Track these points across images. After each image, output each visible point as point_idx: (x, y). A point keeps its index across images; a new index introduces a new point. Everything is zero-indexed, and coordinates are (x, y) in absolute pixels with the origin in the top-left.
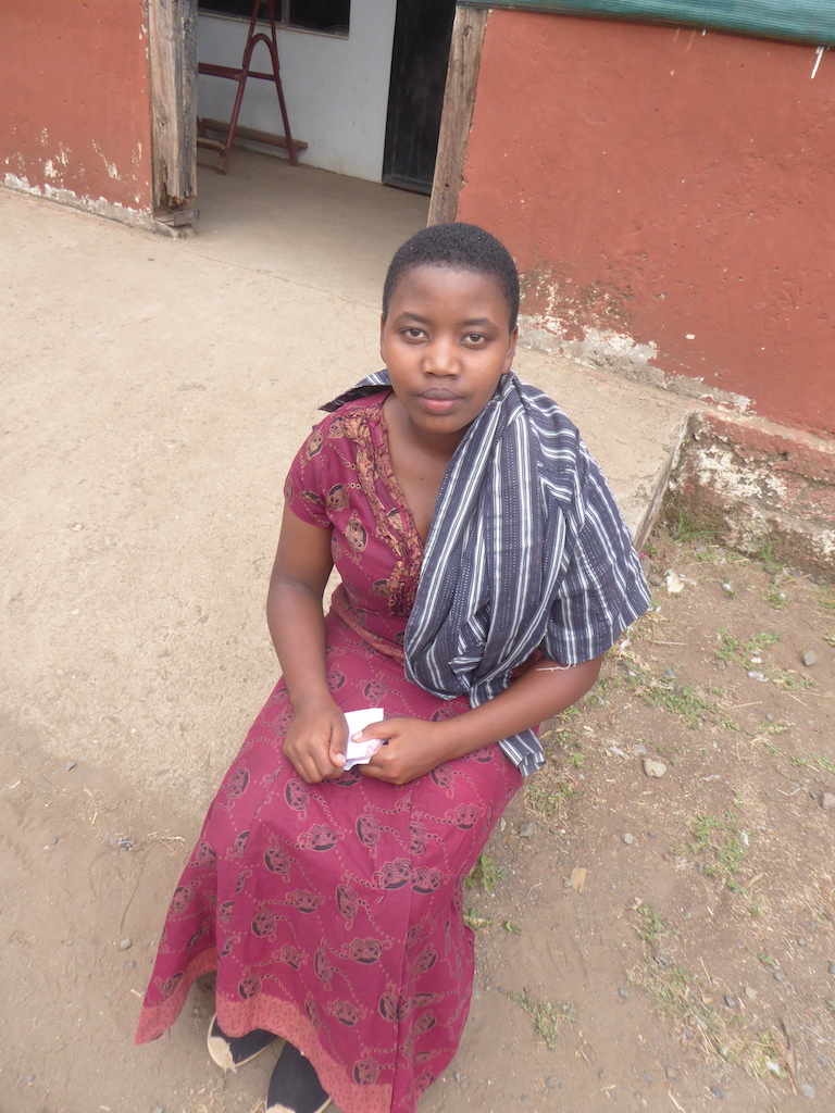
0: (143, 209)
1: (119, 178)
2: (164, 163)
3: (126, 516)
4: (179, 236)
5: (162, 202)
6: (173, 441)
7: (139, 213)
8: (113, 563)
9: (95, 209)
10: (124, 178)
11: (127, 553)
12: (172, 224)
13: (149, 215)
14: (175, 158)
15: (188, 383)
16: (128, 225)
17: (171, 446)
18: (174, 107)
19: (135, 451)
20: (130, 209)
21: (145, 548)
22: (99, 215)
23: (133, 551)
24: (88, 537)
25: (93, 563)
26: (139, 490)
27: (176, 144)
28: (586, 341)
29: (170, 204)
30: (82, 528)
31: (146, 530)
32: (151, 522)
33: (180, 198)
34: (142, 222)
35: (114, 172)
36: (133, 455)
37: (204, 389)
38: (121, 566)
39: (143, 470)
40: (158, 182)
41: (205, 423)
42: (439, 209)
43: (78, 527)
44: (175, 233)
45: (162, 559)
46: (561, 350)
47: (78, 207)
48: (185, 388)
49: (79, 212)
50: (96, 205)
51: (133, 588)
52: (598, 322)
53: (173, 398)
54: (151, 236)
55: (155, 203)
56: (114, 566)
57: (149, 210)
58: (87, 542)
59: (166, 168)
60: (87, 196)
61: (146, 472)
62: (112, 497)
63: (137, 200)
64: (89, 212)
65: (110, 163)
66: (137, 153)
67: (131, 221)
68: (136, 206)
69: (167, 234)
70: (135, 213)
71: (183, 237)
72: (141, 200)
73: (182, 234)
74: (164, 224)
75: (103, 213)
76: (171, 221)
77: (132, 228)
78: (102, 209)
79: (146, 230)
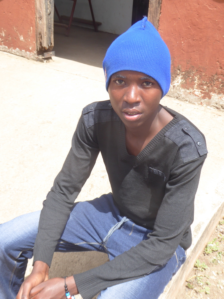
0: (33, 52)
1: (24, 41)
2: (41, 34)
4: (46, 62)
5: (40, 49)
7: (31, 53)
10: (26, 41)
12: (43, 57)
13: (35, 54)
14: (45, 32)
18: (44, 13)
20: (28, 52)
27: (45, 27)
28: (212, 99)
29: (44, 50)
33: (47, 47)
34: (32, 57)
35: (22, 38)
40: (38, 42)
46: (201, 103)
47: (9, 52)
48: (44, 123)
49: (9, 54)
50: (15, 51)
52: (217, 91)
53: (39, 127)
54: (35, 62)
55: (37, 50)
59: (41, 36)
60: (12, 48)
63: (30, 49)
64: (13, 54)
65: (20, 35)
66: (31, 31)
67: (28, 57)
68: (30, 51)
69: (41, 61)
70: (29, 54)
71: (48, 62)
72: (32, 49)
73: (48, 61)
74: (41, 58)
75: (18, 54)
76: (43, 56)
77: (28, 59)
78: (17, 53)
79: (34, 60)
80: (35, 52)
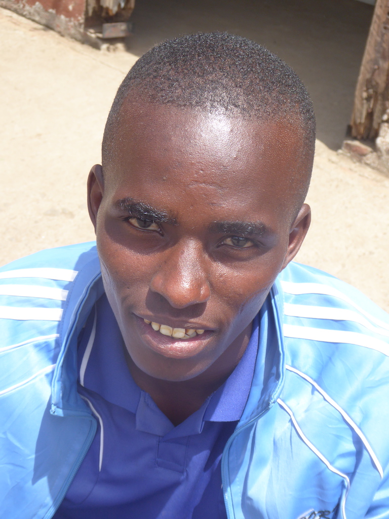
0: (76, 18)
4: (108, 49)
5: (94, 12)
7: (70, 21)
9: (30, 13)
12: (100, 35)
13: (80, 24)
16: (59, 33)
20: (63, 17)
22: (34, 21)
29: (104, 14)
33: (114, 9)
34: (73, 31)
42: (379, 39)
44: (104, 46)
47: (16, 11)
48: (53, 213)
49: (15, 16)
50: (32, 11)
53: (36, 222)
54: (79, 46)
55: (87, 12)
57: (81, 19)
63: (70, 8)
64: (24, 16)
67: (62, 29)
68: (69, 14)
69: (95, 46)
70: (67, 22)
71: (111, 50)
72: (74, 9)
73: (112, 47)
74: (93, 36)
75: (37, 18)
76: (101, 32)
77: (62, 36)
78: (36, 14)
79: (76, 39)
80: (80, 18)
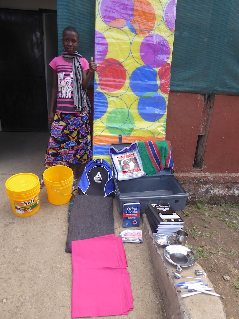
3: (21, 285)
6: (17, 247)
8: (30, 307)
11: (32, 300)
15: (6, 223)
17: (18, 250)
19: (5, 258)
21: (37, 294)
23: (34, 298)
24: (12, 302)
25: (22, 312)
26: (18, 273)
30: (7, 299)
31: (32, 287)
32: (32, 282)
36: (5, 260)
37: (14, 223)
38: (34, 307)
39: (13, 264)
41: (23, 235)
43: (5, 301)
45: (47, 295)
51: (45, 312)
56: (31, 308)
58: (13, 304)
61: (16, 264)
62: (9, 280)
